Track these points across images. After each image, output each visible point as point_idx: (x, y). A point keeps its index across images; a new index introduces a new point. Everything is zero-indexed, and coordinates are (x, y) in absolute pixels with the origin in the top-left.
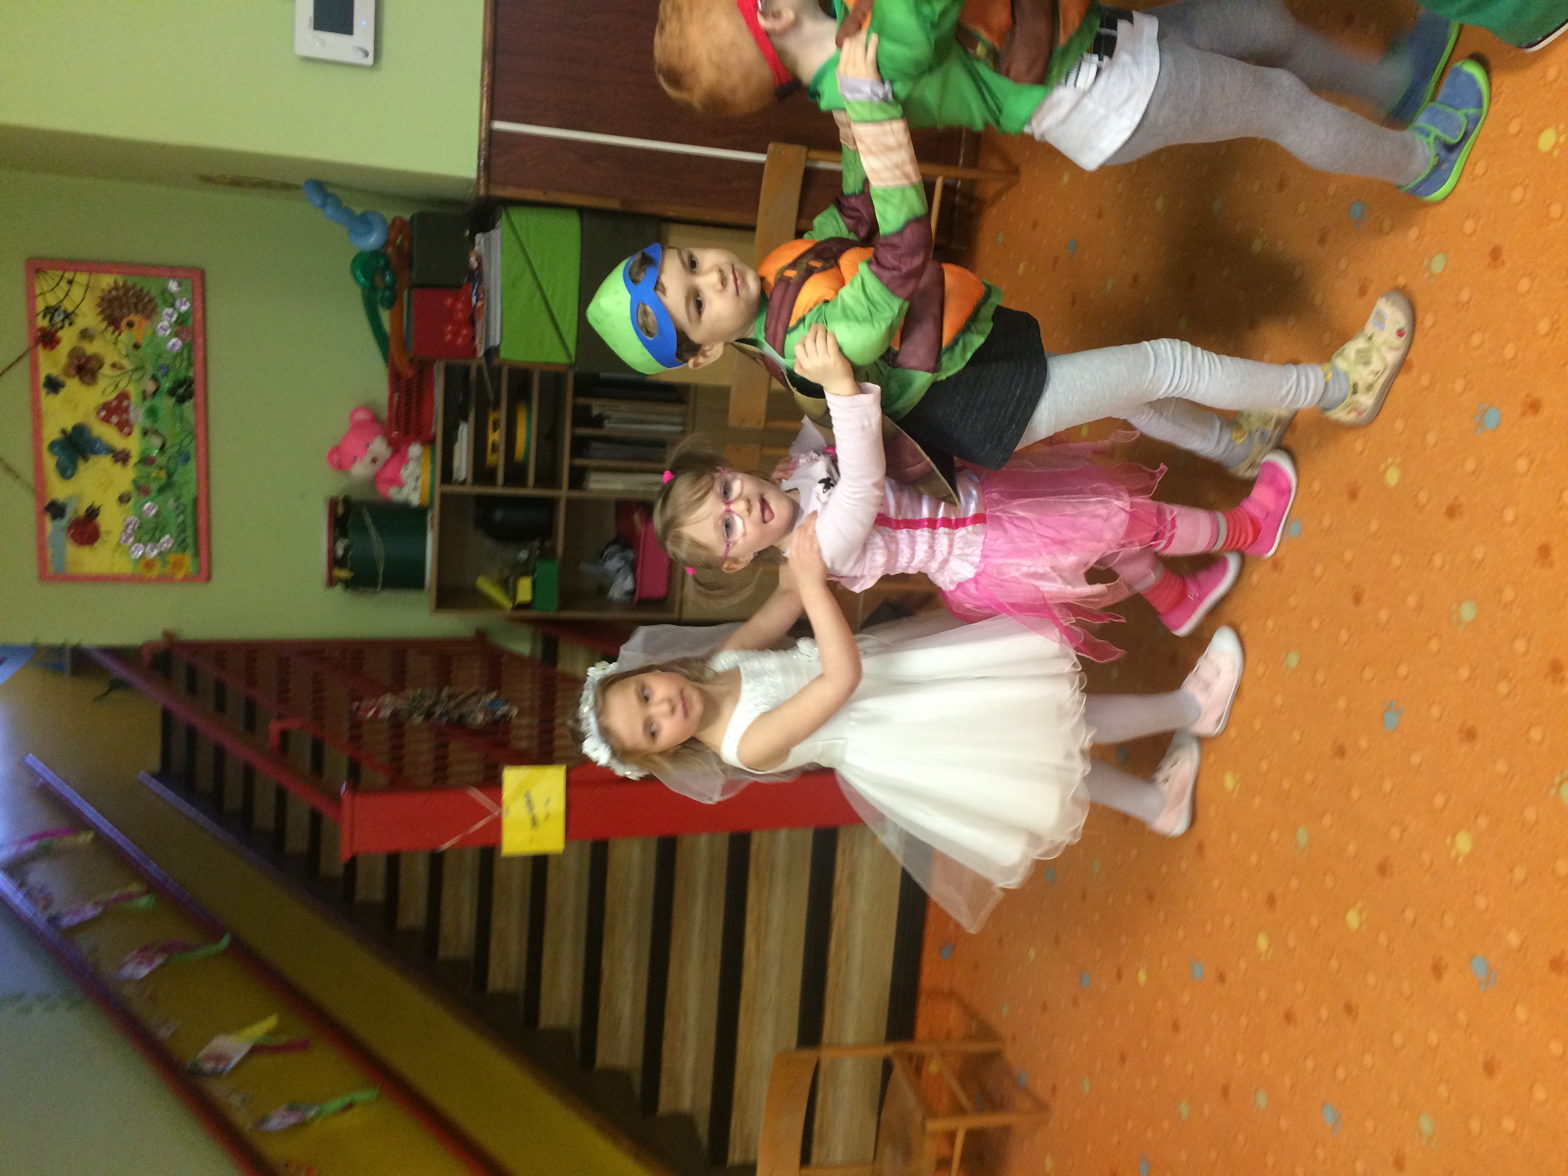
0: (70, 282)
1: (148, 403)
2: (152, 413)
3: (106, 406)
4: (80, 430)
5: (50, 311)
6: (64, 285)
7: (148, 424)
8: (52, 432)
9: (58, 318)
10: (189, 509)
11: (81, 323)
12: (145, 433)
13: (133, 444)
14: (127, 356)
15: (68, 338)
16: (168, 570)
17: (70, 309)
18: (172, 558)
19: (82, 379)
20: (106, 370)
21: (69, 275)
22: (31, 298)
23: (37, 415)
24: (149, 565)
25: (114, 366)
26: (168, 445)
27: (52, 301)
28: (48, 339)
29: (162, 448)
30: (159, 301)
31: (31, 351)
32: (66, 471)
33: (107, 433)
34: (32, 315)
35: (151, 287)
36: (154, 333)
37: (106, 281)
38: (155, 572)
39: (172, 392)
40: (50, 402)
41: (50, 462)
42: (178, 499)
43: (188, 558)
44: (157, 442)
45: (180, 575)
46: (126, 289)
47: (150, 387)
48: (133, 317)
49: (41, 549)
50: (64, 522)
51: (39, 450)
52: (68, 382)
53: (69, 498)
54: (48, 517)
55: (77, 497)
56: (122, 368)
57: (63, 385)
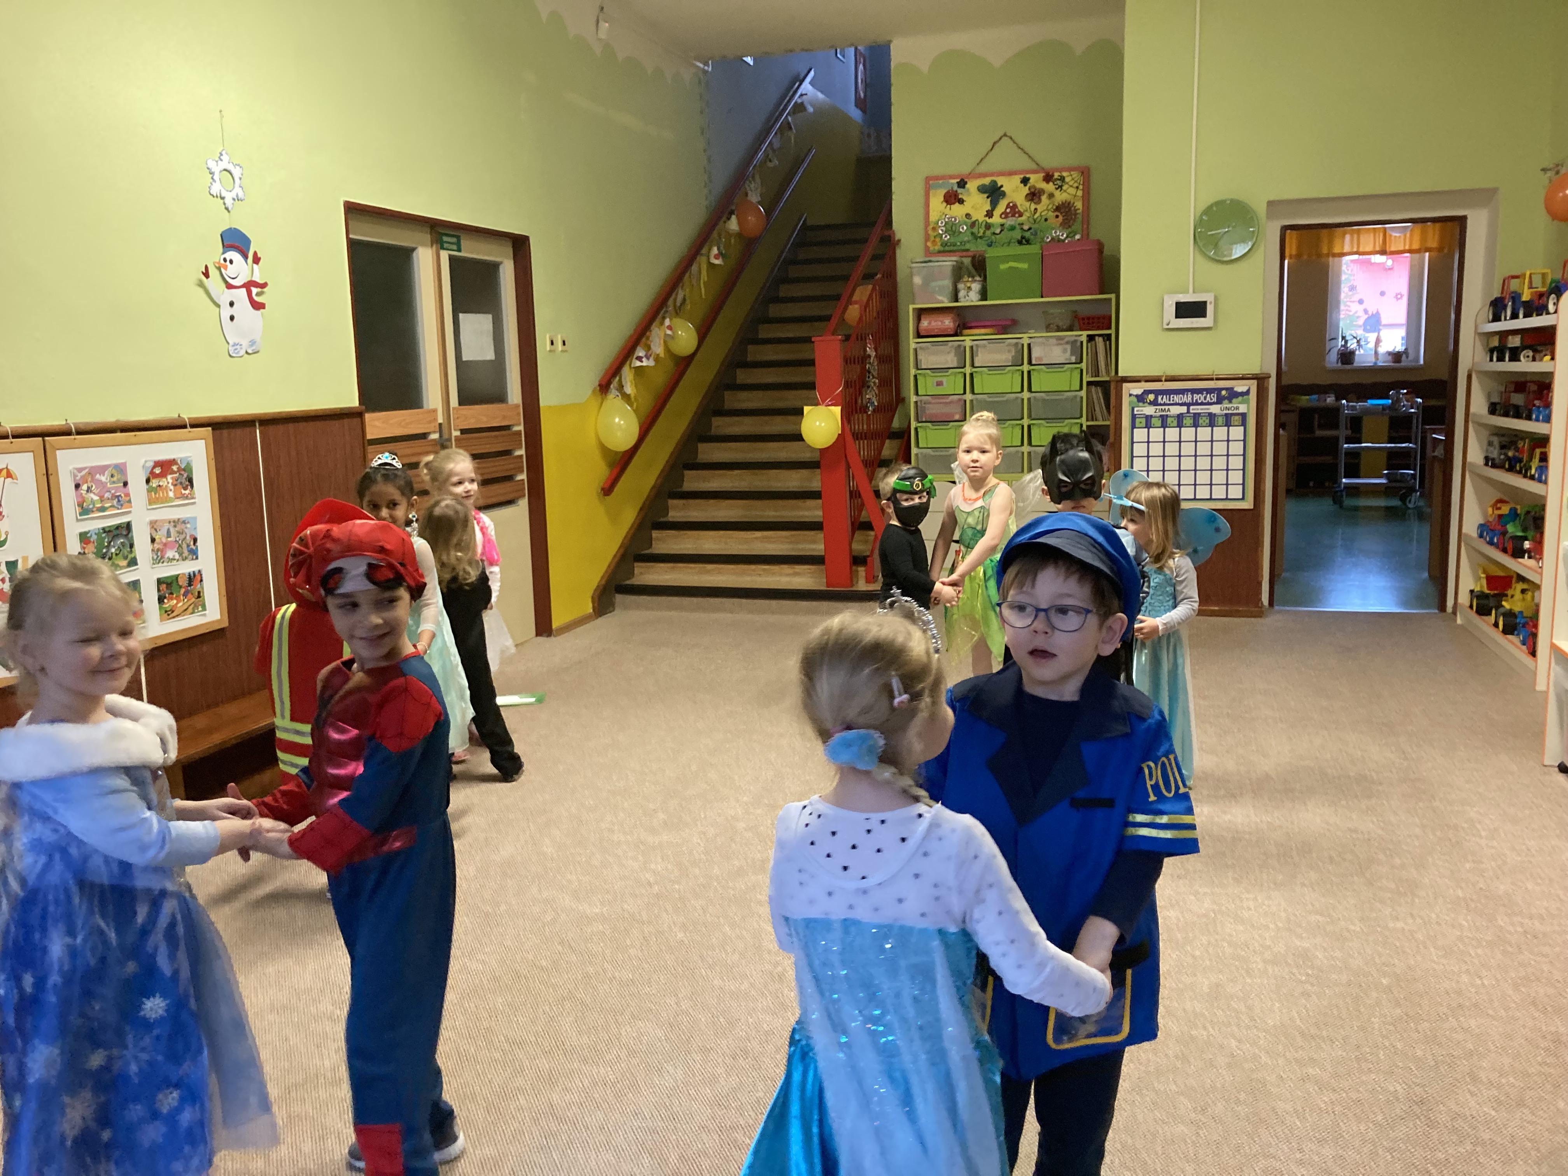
0: (1077, 188)
1: (1018, 227)
2: (1012, 228)
3: (1015, 206)
4: (1003, 194)
5: (1062, 179)
6: (1076, 185)
7: (1006, 226)
8: (1000, 181)
9: (1059, 183)
10: (963, 248)
11: (1057, 193)
12: (1002, 225)
13: (996, 219)
14: (1041, 216)
15: (1050, 187)
16: (932, 239)
17: (1064, 188)
18: (938, 240)
19: (1027, 195)
20: (1033, 206)
21: (1081, 187)
22: (1070, 169)
23: (1011, 173)
24: (934, 229)
25: (1036, 209)
26: (997, 236)
27: (1067, 179)
28: (1048, 178)
29: (994, 234)
30: (1070, 230)
31: (1042, 169)
32: (982, 189)
33: (1001, 207)
34: (1061, 170)
35: (1077, 226)
36: (1053, 229)
37: (1079, 205)
38: (930, 232)
39: (1023, 237)
40: (1017, 179)
41: (987, 181)
42: (969, 242)
43: (938, 247)
44: (998, 231)
45: (929, 244)
46: (1076, 214)
47: (1026, 227)
48: (1061, 218)
49: (943, 177)
50: (955, 188)
51: (992, 175)
52: (1027, 187)
53: (968, 190)
54: (958, 180)
55: (969, 194)
56: (1035, 213)
57: (1025, 185)
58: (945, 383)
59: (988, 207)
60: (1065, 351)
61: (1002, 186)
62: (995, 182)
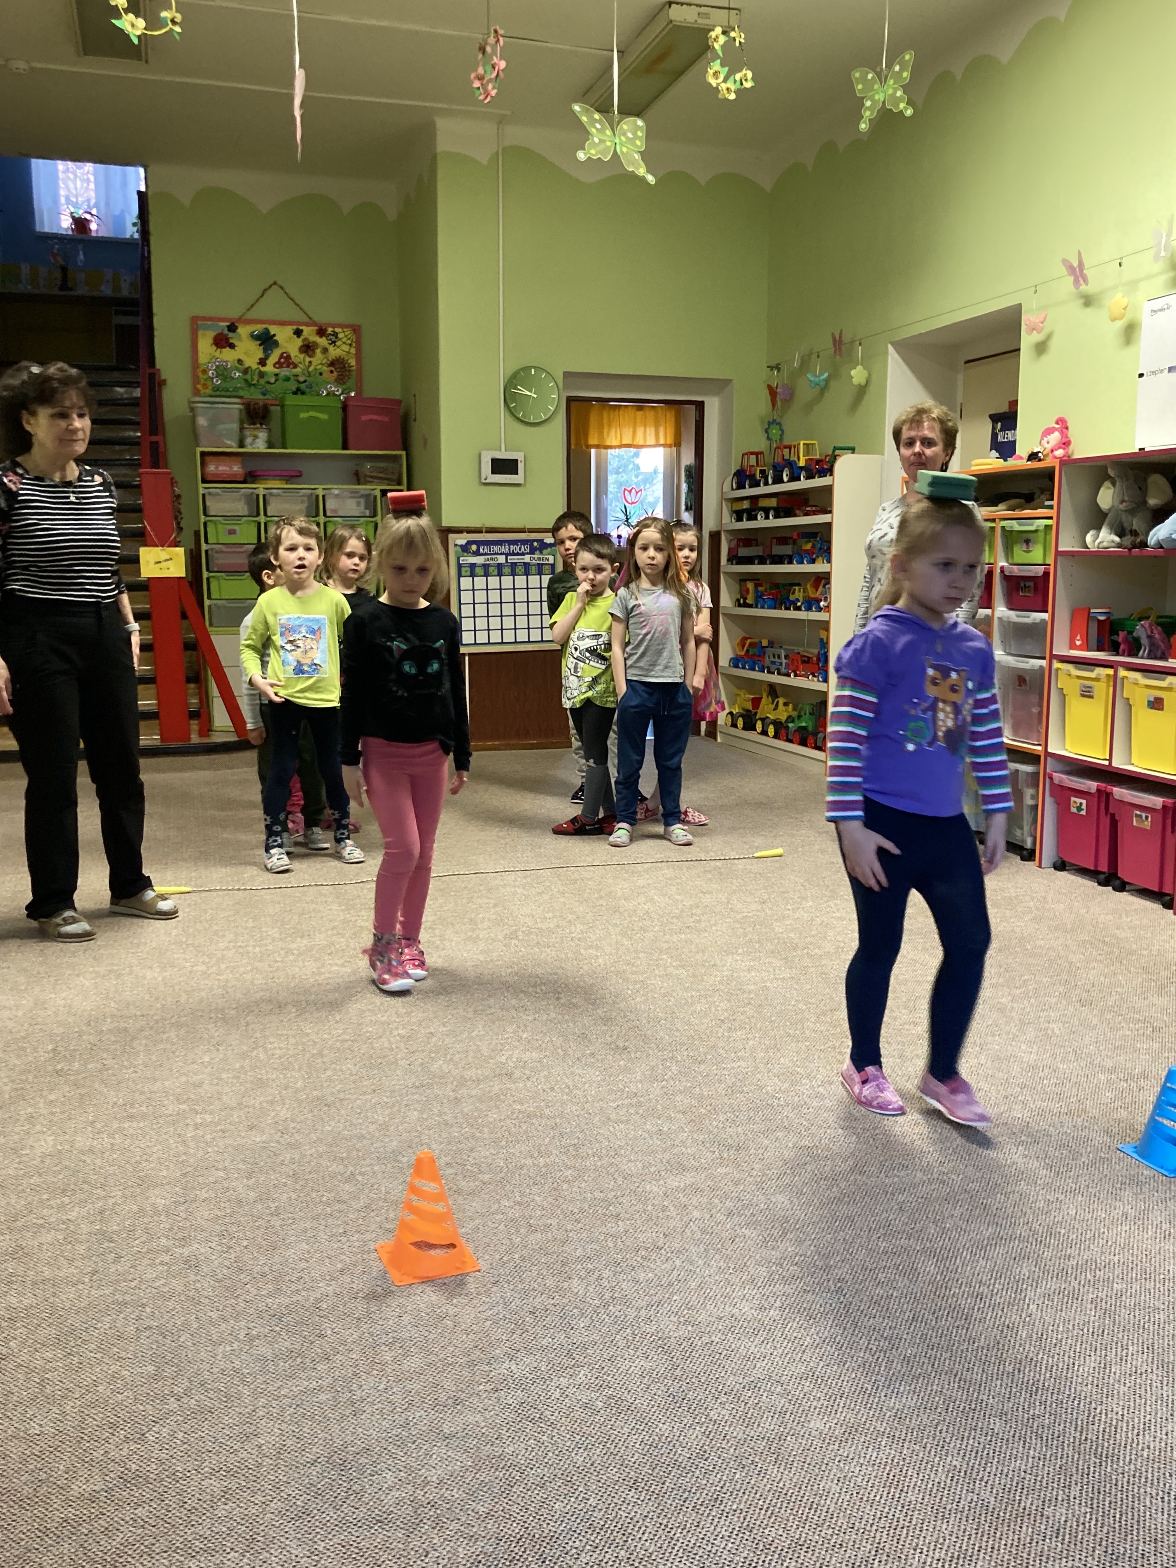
0: (350, 345)
1: (292, 378)
2: (287, 379)
3: (288, 357)
4: (276, 344)
5: (335, 334)
6: (349, 342)
7: (280, 376)
8: (273, 330)
9: (333, 338)
11: (331, 348)
12: (276, 375)
13: (269, 368)
14: (315, 369)
15: (323, 341)
16: (202, 382)
17: (337, 344)
18: (209, 383)
19: (302, 346)
20: (308, 359)
21: (354, 345)
22: (341, 326)
23: (283, 323)
24: (205, 372)
25: (310, 362)
26: (272, 386)
27: (341, 336)
28: (321, 332)
29: (268, 383)
30: (344, 386)
31: (314, 324)
32: (254, 336)
33: (274, 358)
34: (333, 326)
35: (351, 383)
36: (328, 383)
37: (353, 362)
38: (200, 375)
39: (298, 389)
40: (289, 330)
41: (258, 328)
42: (242, 388)
44: (272, 380)
45: (199, 386)
46: (349, 371)
47: (302, 379)
48: (335, 374)
49: (210, 319)
50: (226, 332)
51: (263, 323)
52: (300, 340)
53: (240, 335)
54: (228, 324)
55: (240, 338)
56: (309, 366)
57: (299, 337)
58: (238, 532)
59: (261, 355)
60: (358, 504)
61: (274, 335)
62: (267, 331)
